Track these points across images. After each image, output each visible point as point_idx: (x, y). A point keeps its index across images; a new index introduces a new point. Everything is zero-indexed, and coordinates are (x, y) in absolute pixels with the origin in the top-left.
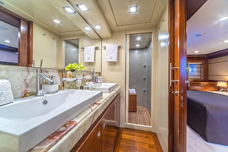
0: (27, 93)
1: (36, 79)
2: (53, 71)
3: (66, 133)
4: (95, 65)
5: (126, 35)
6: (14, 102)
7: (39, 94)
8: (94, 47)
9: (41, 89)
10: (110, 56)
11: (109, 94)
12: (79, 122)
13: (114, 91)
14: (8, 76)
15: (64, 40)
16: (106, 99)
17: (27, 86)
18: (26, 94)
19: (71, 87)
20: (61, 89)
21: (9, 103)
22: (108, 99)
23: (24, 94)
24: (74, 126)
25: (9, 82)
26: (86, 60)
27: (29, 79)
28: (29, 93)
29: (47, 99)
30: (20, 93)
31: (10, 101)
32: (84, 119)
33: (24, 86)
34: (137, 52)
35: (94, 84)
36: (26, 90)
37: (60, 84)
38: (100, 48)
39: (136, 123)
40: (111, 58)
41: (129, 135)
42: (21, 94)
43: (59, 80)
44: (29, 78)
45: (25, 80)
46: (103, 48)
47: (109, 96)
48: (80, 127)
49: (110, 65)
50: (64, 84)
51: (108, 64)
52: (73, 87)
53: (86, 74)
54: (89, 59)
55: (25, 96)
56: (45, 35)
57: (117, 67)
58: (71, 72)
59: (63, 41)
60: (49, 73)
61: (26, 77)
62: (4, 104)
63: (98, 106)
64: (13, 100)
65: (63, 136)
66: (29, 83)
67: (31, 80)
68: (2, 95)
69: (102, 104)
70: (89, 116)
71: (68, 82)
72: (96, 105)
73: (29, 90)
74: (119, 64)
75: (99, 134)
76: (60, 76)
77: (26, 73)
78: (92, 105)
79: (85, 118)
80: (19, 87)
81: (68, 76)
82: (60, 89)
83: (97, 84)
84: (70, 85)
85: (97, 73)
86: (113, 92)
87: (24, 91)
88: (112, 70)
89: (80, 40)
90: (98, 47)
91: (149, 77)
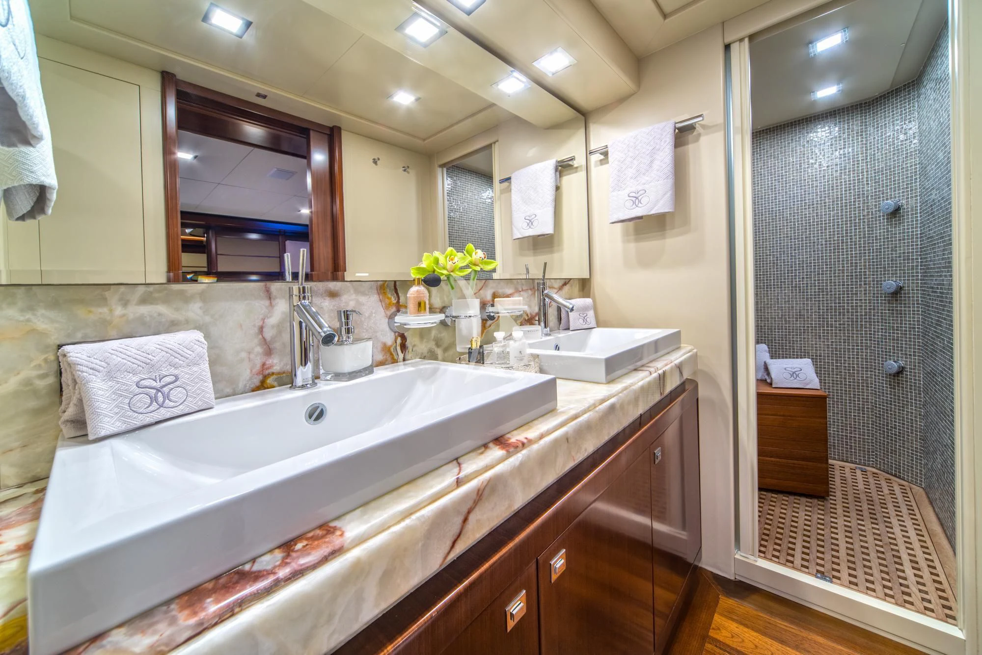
0: (269, 375)
1: (290, 326)
2: (357, 292)
3: (268, 591)
4: (560, 243)
5: (727, 47)
6: (216, 407)
7: (299, 381)
8: (550, 165)
9: (305, 361)
10: (627, 191)
11: (600, 391)
12: (362, 540)
13: (641, 374)
14: (208, 319)
15: (442, 166)
16: (576, 417)
17: (269, 351)
18: (265, 377)
19: (439, 352)
20: (394, 361)
21: (197, 409)
22: (586, 416)
23: (261, 377)
24: (325, 560)
25: (203, 340)
26: (523, 230)
27: (273, 327)
28: (274, 377)
29: (323, 401)
30: (246, 375)
31: (200, 403)
32: (399, 522)
33: (259, 349)
34: (822, 134)
35: (547, 335)
36: (264, 364)
37: (389, 338)
38: (580, 161)
39: (822, 575)
40: (636, 199)
41: (765, 634)
42: (251, 379)
43: (383, 324)
44: (273, 320)
45: (261, 329)
46: (595, 158)
47: (603, 401)
48: (358, 571)
49: (632, 237)
50: (403, 337)
51: (626, 234)
52: (446, 350)
53: (509, 291)
54: (530, 223)
55: (262, 386)
56: (378, 162)
57: (673, 242)
58: (422, 288)
59: (439, 170)
60: (345, 298)
61: (263, 320)
62: (180, 413)
63: (509, 455)
64: (213, 402)
65: (242, 604)
66: (274, 339)
67: (279, 327)
68: (178, 383)
69: (535, 447)
70: (428, 511)
71: (423, 333)
72: (496, 452)
73: (277, 364)
74: (686, 222)
75: (517, 607)
76: (387, 307)
77: (261, 305)
78: (478, 448)
79: (403, 519)
80: (244, 355)
81: (412, 306)
82: (388, 357)
83: (562, 335)
84: (432, 345)
85: (566, 282)
86: (639, 380)
87: (258, 367)
88: (645, 262)
89: (496, 151)
90: (572, 159)
91: (934, 282)
